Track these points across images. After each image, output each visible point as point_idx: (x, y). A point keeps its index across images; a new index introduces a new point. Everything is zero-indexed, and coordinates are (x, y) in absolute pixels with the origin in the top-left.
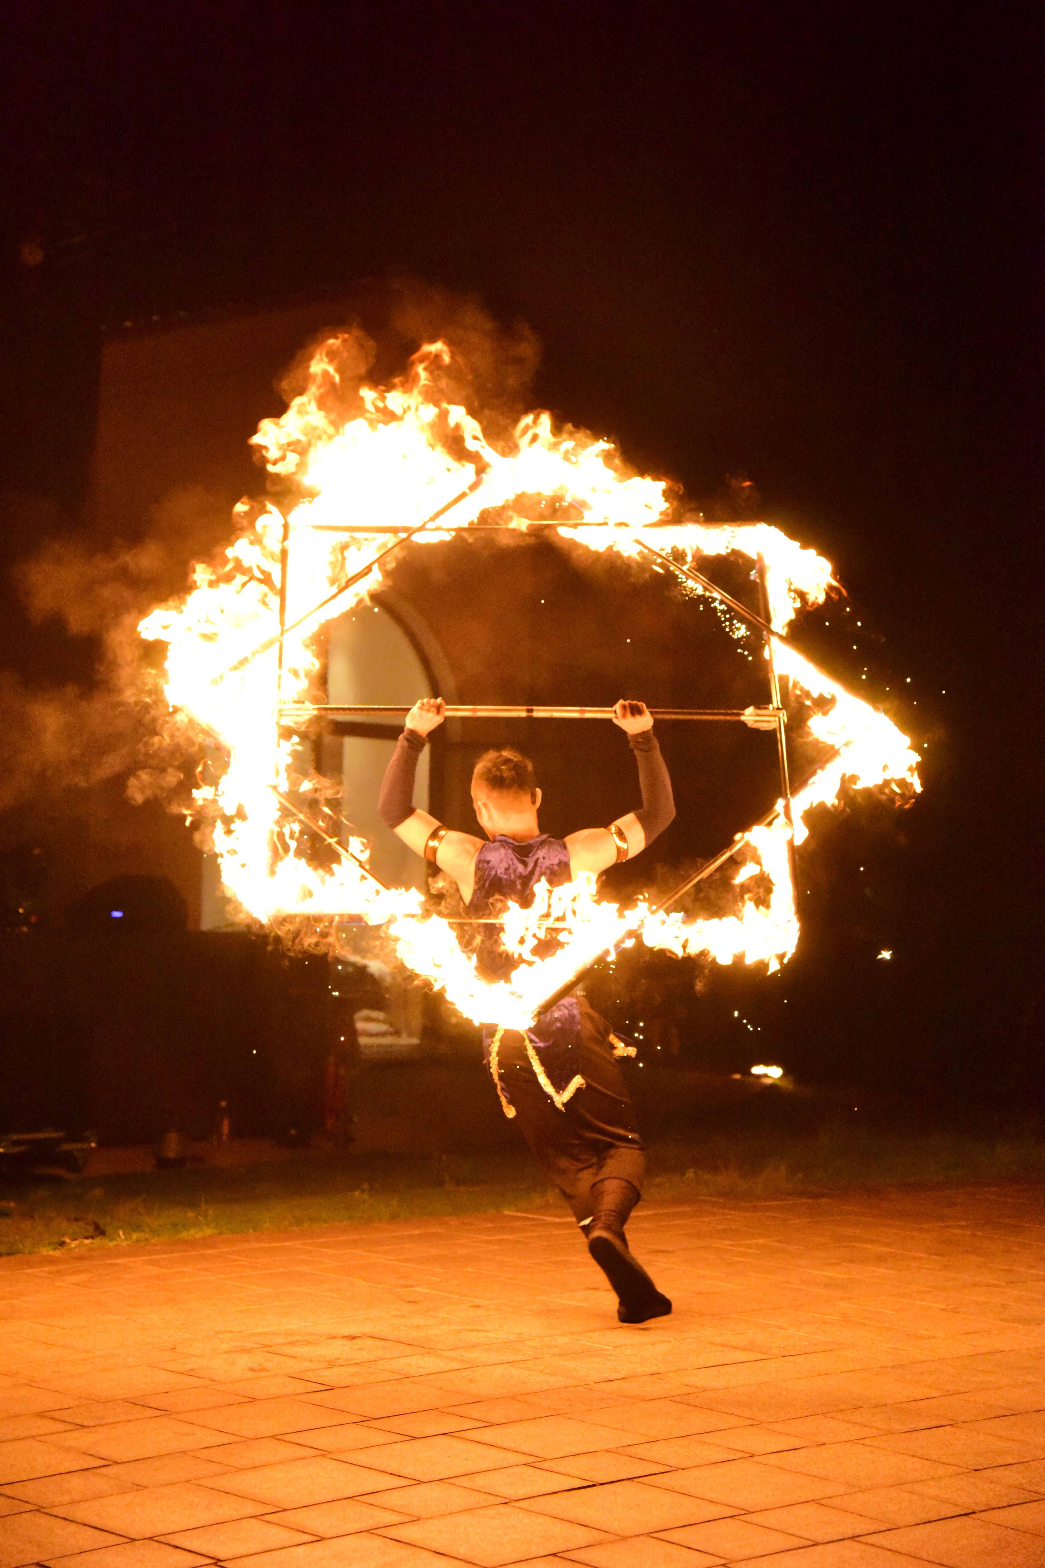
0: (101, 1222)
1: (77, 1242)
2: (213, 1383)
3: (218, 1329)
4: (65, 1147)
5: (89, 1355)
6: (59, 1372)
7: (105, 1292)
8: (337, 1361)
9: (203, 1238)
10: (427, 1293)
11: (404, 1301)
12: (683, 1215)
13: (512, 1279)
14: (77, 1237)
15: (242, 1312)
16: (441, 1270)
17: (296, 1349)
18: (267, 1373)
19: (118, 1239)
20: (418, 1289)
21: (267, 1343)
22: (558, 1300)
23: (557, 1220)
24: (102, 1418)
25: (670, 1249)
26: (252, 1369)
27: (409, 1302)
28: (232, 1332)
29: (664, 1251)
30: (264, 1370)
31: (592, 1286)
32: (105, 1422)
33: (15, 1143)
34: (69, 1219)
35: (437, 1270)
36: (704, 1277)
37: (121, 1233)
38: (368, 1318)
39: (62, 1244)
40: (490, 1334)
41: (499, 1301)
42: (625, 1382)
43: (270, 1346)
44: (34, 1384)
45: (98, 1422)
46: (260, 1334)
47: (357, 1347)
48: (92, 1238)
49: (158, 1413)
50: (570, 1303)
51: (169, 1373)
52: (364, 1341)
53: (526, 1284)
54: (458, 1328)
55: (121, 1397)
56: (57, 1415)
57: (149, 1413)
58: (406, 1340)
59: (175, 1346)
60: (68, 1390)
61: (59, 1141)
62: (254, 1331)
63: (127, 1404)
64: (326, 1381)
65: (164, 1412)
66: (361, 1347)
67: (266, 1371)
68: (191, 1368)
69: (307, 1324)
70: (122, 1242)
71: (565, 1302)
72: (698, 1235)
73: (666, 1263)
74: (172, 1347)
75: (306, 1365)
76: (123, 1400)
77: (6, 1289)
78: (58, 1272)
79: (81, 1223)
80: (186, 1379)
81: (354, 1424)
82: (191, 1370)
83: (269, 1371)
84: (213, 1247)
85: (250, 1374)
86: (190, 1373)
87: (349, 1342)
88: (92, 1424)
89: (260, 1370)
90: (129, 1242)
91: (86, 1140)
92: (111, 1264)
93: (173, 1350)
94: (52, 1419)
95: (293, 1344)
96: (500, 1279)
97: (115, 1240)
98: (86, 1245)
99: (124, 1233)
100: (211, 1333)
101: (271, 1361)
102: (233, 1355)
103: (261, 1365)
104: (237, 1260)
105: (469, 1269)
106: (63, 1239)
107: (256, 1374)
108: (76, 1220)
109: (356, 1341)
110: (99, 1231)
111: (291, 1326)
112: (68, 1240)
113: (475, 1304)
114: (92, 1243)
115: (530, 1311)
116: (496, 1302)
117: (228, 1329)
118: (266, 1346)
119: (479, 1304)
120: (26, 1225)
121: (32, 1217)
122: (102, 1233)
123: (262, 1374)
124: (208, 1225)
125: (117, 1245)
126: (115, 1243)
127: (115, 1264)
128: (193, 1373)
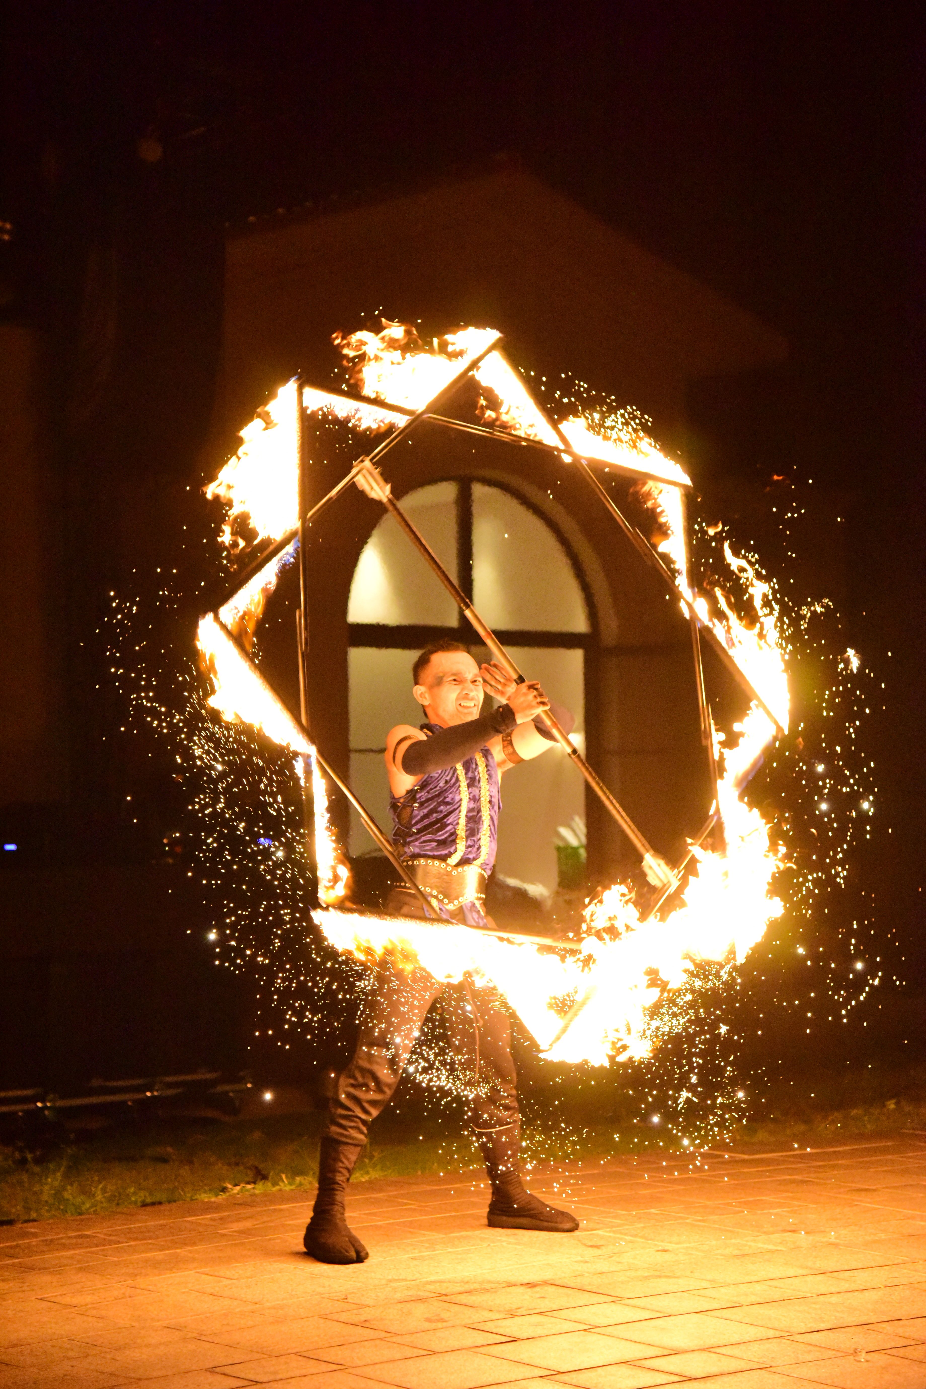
0: (261, 1166)
1: (238, 1188)
2: (389, 1335)
3: (390, 1277)
4: (221, 1088)
5: (258, 1306)
6: (228, 1324)
7: (270, 1239)
8: (518, 1310)
9: (370, 1182)
10: (610, 1237)
11: (585, 1245)
12: (886, 1151)
13: (700, 1221)
14: (238, 1183)
15: (414, 1259)
16: (624, 1212)
17: (474, 1298)
18: (444, 1324)
19: (281, 1184)
20: (600, 1232)
21: (443, 1292)
22: (752, 1244)
23: (746, 1157)
24: (276, 1373)
25: (874, 1188)
26: (428, 1320)
27: (591, 1246)
28: (405, 1280)
29: (866, 1190)
30: (442, 1320)
31: (789, 1229)
32: (279, 1377)
33: (170, 1085)
34: (229, 1164)
35: (619, 1211)
36: (913, 1218)
37: (284, 1176)
38: (548, 1264)
39: (224, 1190)
40: (680, 1281)
41: (688, 1245)
42: (833, 1333)
43: (446, 1295)
44: (203, 1338)
45: (271, 1378)
46: (434, 1282)
47: (538, 1295)
48: (255, 1183)
49: (335, 1367)
50: (766, 1246)
51: (342, 1325)
52: (546, 1288)
53: (717, 1226)
54: (646, 1274)
55: (294, 1351)
56: (228, 1370)
57: (324, 1367)
58: (590, 1287)
59: (346, 1296)
60: (238, 1344)
61: (214, 1083)
62: (428, 1279)
63: (300, 1358)
64: (507, 1331)
65: (339, 1367)
66: (543, 1295)
67: (443, 1322)
68: (365, 1319)
69: (484, 1271)
70: (285, 1186)
71: (760, 1245)
72: (904, 1172)
73: (870, 1203)
74: (343, 1297)
75: (486, 1315)
76: (296, 1354)
77: (168, 1238)
78: (221, 1219)
79: (241, 1168)
80: (360, 1330)
81: (541, 1379)
82: (366, 1321)
83: (446, 1321)
84: (381, 1190)
85: (427, 1325)
86: (364, 1324)
87: (529, 1290)
88: (265, 1380)
89: (438, 1321)
90: (293, 1187)
91: (242, 1080)
92: (275, 1210)
93: (346, 1300)
94: (224, 1374)
95: (469, 1292)
96: (688, 1221)
97: (278, 1184)
98: (247, 1190)
99: (287, 1177)
100: (384, 1282)
101: (448, 1310)
102: (408, 1305)
103: (438, 1315)
104: (406, 1204)
105: (653, 1211)
106: (225, 1185)
107: (433, 1325)
108: (237, 1164)
109: (537, 1289)
110: (260, 1176)
111: (467, 1274)
112: (229, 1186)
113: (662, 1248)
114: (254, 1188)
115: (722, 1255)
116: (685, 1245)
117: (401, 1277)
118: (442, 1295)
119: (666, 1248)
120: (185, 1171)
121: (191, 1162)
122: (265, 1178)
123: (440, 1325)
124: (374, 1166)
125: (280, 1190)
126: (278, 1187)
127: (280, 1210)
128: (367, 1325)
